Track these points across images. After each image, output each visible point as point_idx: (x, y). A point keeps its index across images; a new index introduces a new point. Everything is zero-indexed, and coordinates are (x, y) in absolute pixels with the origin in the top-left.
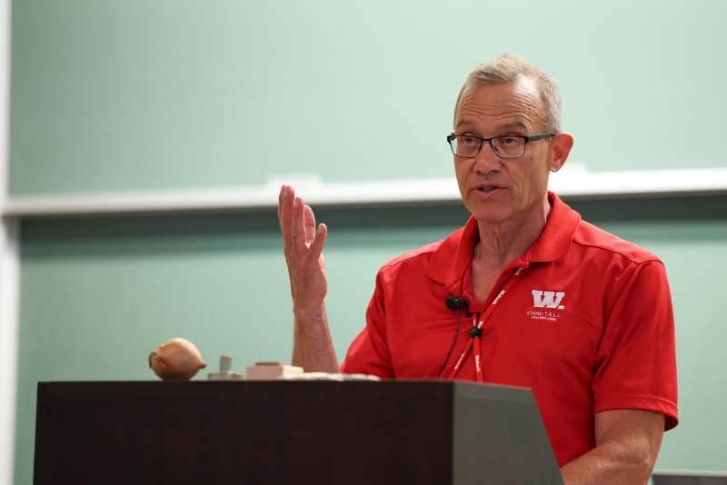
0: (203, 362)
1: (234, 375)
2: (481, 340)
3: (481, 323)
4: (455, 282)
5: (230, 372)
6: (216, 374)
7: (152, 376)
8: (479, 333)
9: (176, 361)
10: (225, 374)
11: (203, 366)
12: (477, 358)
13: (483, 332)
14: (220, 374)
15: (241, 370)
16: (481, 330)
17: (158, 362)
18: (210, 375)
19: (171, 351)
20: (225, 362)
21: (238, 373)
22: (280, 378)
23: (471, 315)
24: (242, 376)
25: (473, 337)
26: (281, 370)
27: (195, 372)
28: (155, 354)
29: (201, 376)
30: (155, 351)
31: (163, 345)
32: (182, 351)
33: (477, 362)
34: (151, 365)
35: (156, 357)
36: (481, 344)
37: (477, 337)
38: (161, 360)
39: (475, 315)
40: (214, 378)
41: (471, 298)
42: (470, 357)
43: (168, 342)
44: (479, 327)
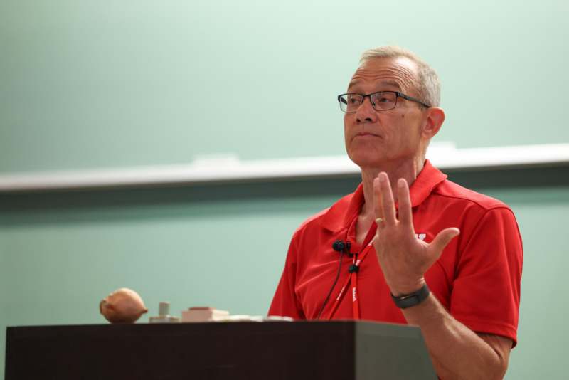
0: (145, 308)
1: (172, 319)
2: (357, 276)
3: (358, 261)
4: (342, 230)
5: (168, 316)
6: (157, 318)
7: (102, 320)
8: (357, 269)
9: (123, 308)
10: (163, 318)
11: (145, 311)
12: (354, 289)
13: (360, 268)
14: (161, 318)
15: (176, 314)
16: (358, 267)
17: (108, 309)
18: (151, 319)
19: (118, 299)
20: (163, 307)
21: (175, 317)
22: (210, 320)
23: (351, 256)
24: (177, 319)
25: (352, 273)
26: (210, 314)
27: (137, 316)
28: (105, 302)
29: (143, 320)
30: (105, 299)
31: (111, 294)
32: (128, 299)
33: (354, 293)
34: (101, 311)
35: (105, 304)
36: (357, 279)
37: (354, 273)
38: (110, 307)
39: (355, 256)
40: (155, 321)
41: (353, 242)
42: (349, 289)
43: (116, 292)
44: (357, 264)
